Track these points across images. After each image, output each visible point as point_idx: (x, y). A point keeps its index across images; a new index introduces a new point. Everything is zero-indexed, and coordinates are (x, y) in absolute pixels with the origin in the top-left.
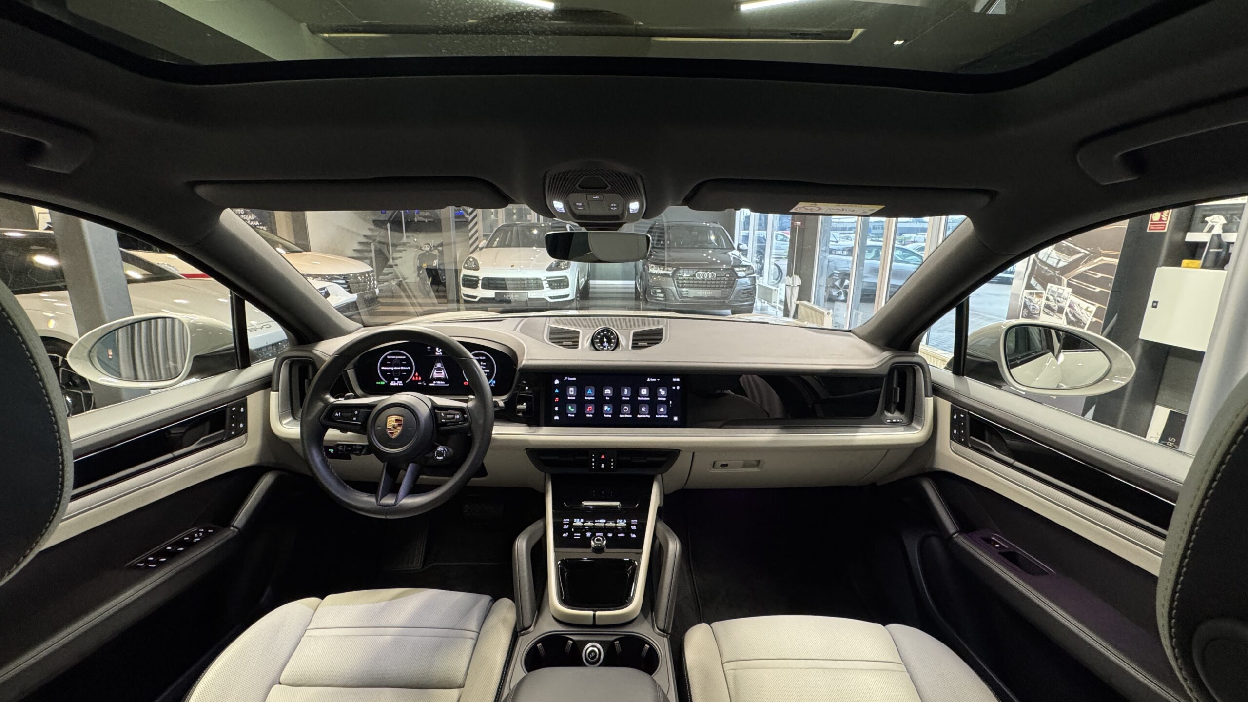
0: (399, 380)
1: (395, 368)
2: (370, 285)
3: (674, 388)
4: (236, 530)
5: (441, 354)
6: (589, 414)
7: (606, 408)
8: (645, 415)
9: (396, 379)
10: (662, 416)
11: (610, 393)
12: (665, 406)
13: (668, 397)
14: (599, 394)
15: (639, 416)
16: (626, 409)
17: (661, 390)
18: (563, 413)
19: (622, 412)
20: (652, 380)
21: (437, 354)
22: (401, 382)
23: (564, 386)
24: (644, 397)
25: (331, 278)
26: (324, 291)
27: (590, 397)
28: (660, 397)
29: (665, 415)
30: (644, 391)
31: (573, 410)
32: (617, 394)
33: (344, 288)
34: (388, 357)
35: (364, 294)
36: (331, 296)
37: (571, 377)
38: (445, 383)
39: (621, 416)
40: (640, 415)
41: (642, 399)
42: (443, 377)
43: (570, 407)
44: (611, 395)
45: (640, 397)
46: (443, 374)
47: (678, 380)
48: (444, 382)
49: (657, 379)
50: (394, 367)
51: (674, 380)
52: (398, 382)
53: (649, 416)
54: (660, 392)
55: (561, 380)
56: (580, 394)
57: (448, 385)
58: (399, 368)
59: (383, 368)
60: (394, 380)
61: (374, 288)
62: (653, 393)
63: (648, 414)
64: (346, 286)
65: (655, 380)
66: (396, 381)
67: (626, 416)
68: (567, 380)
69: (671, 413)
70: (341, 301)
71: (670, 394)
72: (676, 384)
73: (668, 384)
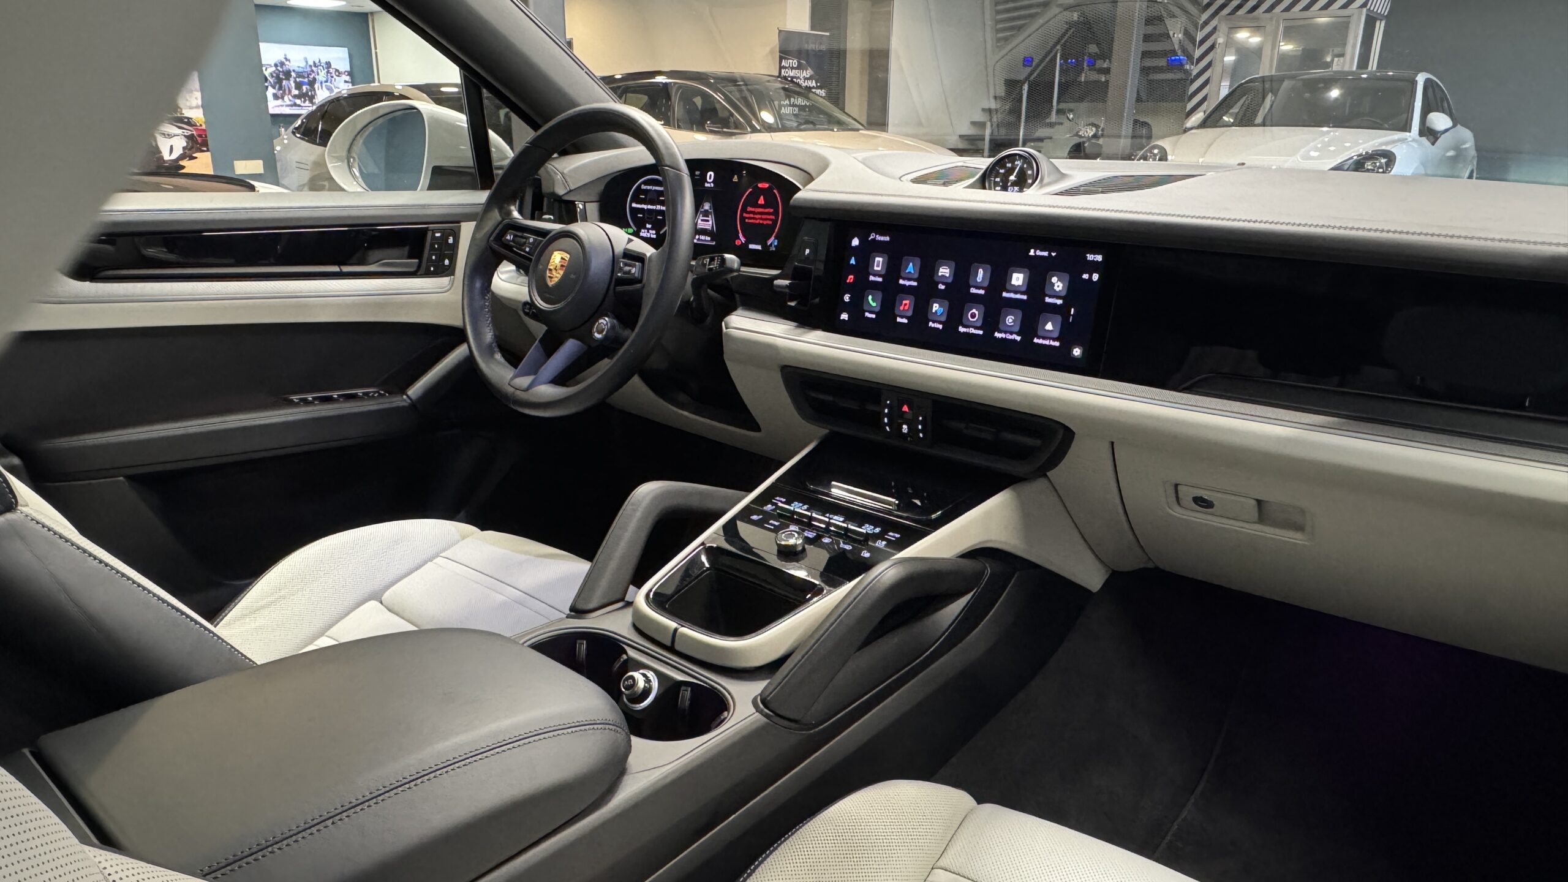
0: (652, 229)
1: (650, 207)
3: (1086, 276)
5: (712, 185)
6: (902, 317)
7: (936, 307)
8: (1011, 333)
9: (649, 226)
10: (1046, 342)
11: (947, 275)
12: (1059, 319)
13: (1069, 297)
14: (927, 275)
15: (997, 335)
16: (973, 316)
17: (1054, 279)
18: (856, 308)
19: (965, 322)
20: (1039, 253)
21: (707, 185)
22: (654, 232)
23: (868, 250)
24: (1016, 292)
27: (909, 279)
28: (1050, 297)
29: (1054, 340)
30: (1018, 279)
31: (874, 304)
32: (962, 277)
34: (643, 187)
37: (881, 235)
38: (712, 240)
39: (962, 329)
40: (1000, 332)
41: (1012, 295)
42: (709, 228)
43: (870, 298)
44: (950, 281)
45: (1008, 291)
46: (710, 223)
47: (1099, 258)
48: (709, 239)
50: (647, 204)
52: (650, 231)
53: (1018, 338)
54: (1053, 285)
56: (894, 270)
57: (714, 243)
58: (654, 207)
59: (634, 205)
60: (645, 228)
62: (1037, 286)
63: (1018, 334)
65: (1046, 254)
66: (648, 229)
67: (972, 331)
68: (874, 240)
69: (1067, 336)
71: (1075, 290)
72: (1093, 267)
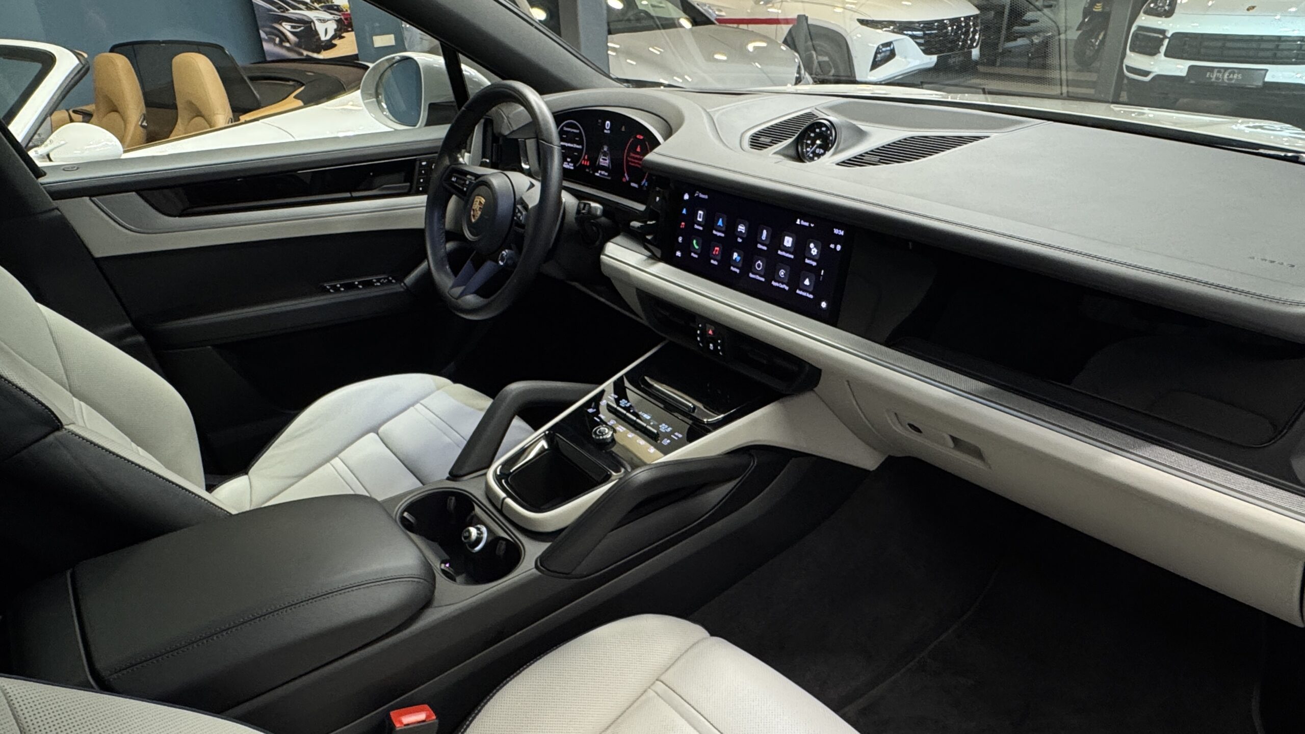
2: (965, 41)
4: (405, 288)
25: (902, 27)
26: (888, 48)
33: (919, 44)
35: (949, 56)
36: (897, 57)
49: (810, 223)
51: (836, 231)
55: (691, 195)
61: (971, 47)
64: (922, 41)
70: (909, 66)
73: (825, 239)
